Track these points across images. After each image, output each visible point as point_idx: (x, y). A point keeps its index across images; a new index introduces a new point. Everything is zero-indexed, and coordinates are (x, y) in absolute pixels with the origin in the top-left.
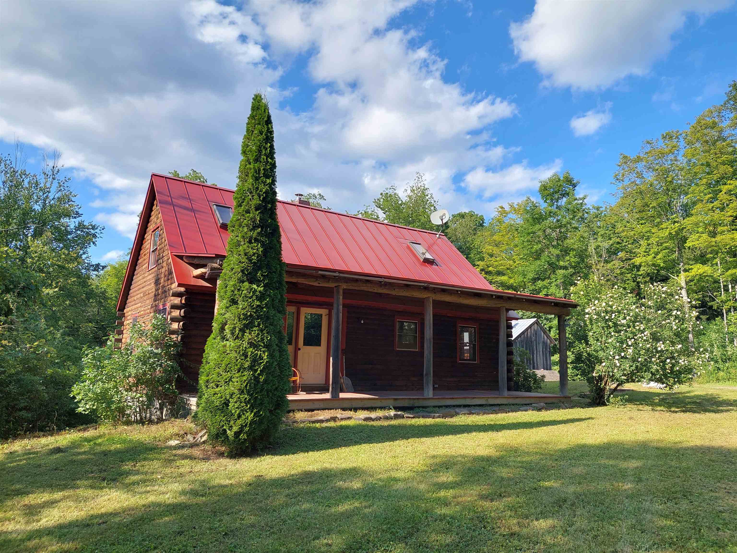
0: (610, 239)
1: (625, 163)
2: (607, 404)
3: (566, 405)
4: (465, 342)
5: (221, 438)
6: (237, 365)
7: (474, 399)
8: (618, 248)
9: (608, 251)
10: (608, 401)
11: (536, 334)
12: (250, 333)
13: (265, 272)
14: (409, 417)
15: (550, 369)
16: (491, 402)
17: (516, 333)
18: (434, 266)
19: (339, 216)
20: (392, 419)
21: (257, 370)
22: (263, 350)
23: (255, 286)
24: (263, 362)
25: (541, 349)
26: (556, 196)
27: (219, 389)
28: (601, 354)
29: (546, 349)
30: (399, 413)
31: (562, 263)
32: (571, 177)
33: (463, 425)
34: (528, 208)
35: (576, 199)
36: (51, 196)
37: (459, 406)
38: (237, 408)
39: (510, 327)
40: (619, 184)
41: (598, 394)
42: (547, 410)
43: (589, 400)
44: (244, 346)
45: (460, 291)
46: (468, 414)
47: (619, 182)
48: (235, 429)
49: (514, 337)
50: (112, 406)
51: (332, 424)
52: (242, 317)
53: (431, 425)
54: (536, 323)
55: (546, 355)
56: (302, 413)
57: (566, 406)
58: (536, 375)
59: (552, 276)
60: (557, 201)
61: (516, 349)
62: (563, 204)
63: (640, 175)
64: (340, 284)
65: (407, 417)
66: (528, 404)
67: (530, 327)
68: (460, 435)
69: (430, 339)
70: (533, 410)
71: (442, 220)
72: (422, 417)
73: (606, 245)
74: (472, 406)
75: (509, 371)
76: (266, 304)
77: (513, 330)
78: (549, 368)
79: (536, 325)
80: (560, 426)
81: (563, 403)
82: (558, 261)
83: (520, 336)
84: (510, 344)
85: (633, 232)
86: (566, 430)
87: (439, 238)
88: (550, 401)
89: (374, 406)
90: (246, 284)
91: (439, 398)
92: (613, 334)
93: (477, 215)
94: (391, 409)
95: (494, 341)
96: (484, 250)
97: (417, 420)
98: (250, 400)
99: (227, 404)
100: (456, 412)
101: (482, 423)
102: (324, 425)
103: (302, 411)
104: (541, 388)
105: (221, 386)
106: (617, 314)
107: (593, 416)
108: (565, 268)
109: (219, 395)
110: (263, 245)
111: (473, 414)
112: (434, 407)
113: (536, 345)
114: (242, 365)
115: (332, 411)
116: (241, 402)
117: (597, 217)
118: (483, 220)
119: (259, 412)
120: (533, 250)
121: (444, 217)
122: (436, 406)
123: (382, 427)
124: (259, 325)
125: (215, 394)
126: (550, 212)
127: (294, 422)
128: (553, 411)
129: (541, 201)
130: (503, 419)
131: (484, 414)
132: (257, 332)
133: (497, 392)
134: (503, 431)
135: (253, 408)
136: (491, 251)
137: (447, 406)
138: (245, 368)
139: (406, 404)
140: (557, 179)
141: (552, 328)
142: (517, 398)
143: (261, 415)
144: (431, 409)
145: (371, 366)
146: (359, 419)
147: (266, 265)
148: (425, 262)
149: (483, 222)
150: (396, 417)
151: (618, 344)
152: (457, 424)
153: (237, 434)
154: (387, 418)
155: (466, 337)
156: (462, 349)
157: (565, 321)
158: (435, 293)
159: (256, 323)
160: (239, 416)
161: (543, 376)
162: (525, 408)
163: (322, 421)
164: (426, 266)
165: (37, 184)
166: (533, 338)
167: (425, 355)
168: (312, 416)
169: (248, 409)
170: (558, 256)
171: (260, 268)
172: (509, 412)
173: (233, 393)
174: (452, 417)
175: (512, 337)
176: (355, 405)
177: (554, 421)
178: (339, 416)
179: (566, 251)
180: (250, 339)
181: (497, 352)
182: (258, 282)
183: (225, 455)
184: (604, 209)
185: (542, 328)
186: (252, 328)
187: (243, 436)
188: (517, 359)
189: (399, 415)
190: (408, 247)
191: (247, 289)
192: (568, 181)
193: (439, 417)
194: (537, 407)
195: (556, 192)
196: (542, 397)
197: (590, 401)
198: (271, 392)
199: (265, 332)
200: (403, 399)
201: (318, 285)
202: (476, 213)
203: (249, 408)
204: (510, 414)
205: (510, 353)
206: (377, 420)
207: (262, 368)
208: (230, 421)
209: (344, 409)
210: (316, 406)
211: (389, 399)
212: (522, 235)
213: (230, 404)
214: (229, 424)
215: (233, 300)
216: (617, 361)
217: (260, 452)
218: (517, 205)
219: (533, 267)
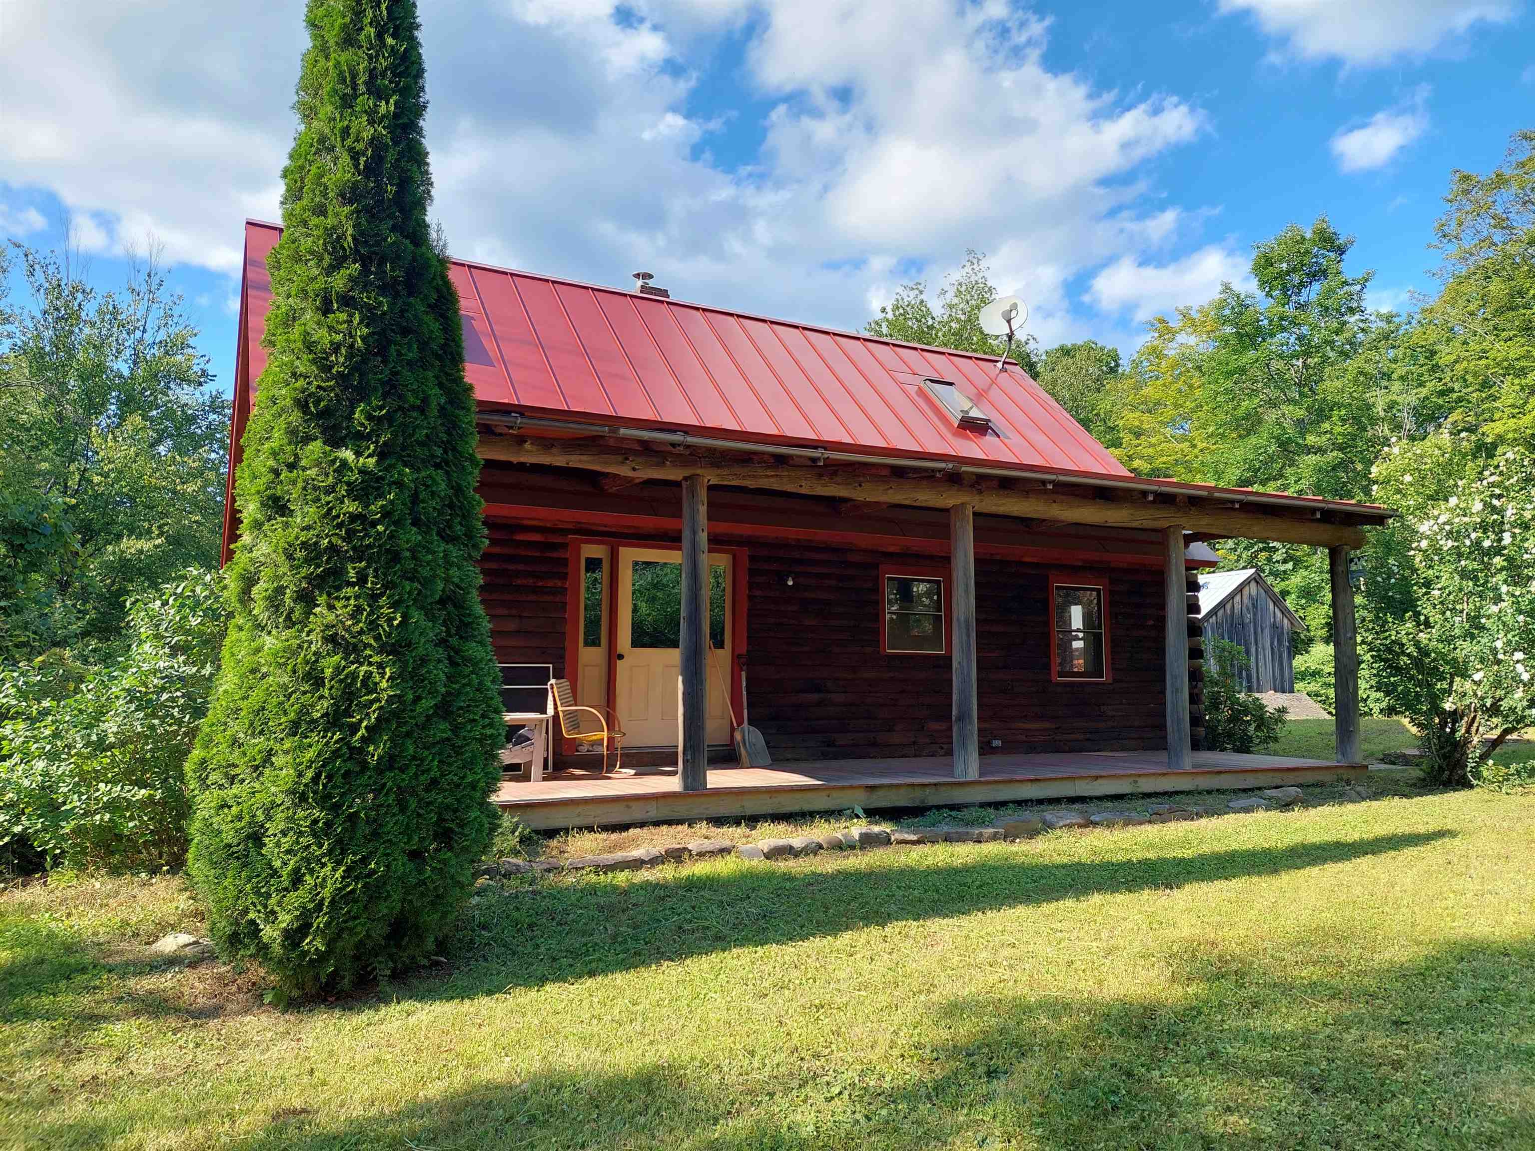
0: (1422, 385)
1: (1467, 192)
2: (1475, 782)
3: (1359, 789)
4: (1074, 627)
5: (246, 947)
6: (285, 713)
7: (1100, 781)
8: (1441, 407)
9: (1416, 412)
10: (1478, 775)
11: (1255, 606)
12: (331, 607)
13: (381, 408)
14: (906, 842)
15: (1292, 691)
16: (1147, 785)
17: (1207, 600)
18: (989, 438)
19: (742, 320)
20: (852, 847)
21: (354, 728)
22: (376, 659)
23: (348, 454)
24: (378, 700)
25: (1268, 644)
26: (1296, 278)
27: (235, 790)
28: (1464, 649)
29: (1280, 642)
30: (876, 829)
31: (1311, 439)
32: (1332, 230)
33: (1064, 866)
34: (1227, 312)
35: (1345, 283)
36: (148, 338)
37: (1055, 801)
38: (288, 852)
39: (1194, 586)
40: (1449, 247)
41: (1445, 757)
42: (1307, 807)
43: (1416, 773)
44: (313, 648)
45: (1051, 482)
46: (1081, 826)
47: (1450, 241)
48: (285, 919)
49: (1204, 611)
50: (63, 824)
51: (667, 873)
52: (300, 554)
53: (966, 870)
54: (1257, 579)
55: (1281, 656)
56: (592, 836)
57: (1358, 793)
58: (1262, 707)
59: (1289, 471)
60: (1298, 294)
61: (1208, 642)
62: (1313, 297)
63: (1503, 223)
64: (699, 471)
65: (900, 842)
66: (1250, 790)
67: (1240, 589)
68: (1053, 906)
69: (967, 621)
70: (1267, 809)
71: (1009, 321)
72: (946, 840)
73: (1412, 398)
74: (1091, 798)
75: (1194, 699)
76: (386, 514)
77: (1202, 595)
78: (1287, 687)
79: (1253, 585)
80: (1365, 862)
81: (1348, 782)
82: (1303, 436)
83: (1213, 612)
84: (1194, 629)
85: (1483, 362)
86: (1384, 878)
87: (1003, 370)
88: (1310, 778)
89: (807, 807)
90: (316, 447)
91: (996, 782)
92: (1504, 589)
93: (1102, 349)
94: (858, 817)
95: (1151, 623)
96: (1121, 423)
97: (926, 849)
98: (328, 824)
99: (256, 838)
100: (1044, 822)
101: (1120, 857)
102: (645, 875)
103: (591, 829)
104: (1276, 740)
105: (243, 780)
106: (1517, 531)
107: (1450, 825)
108: (1320, 450)
109: (235, 810)
110: (370, 319)
111: (1095, 824)
112: (983, 805)
113: (1255, 630)
114: (304, 711)
115: (680, 828)
116: (301, 834)
117: (1387, 338)
118: (1116, 358)
119: (365, 861)
120: (1241, 412)
121: (1013, 314)
122: (989, 805)
123: (816, 880)
124: (362, 579)
125: (222, 807)
126: (1282, 318)
127: (549, 871)
128: (1326, 810)
129: (1260, 294)
130: (1185, 843)
131: (1127, 823)
132: (352, 602)
133: (1163, 756)
134: (1188, 888)
135: (343, 852)
136: (1137, 423)
137: (1021, 803)
138: (314, 721)
139: (901, 800)
140: (1298, 238)
141: (1288, 593)
142: (1220, 773)
143: (374, 872)
144: (975, 813)
145: (816, 697)
146: (751, 855)
147: (383, 384)
148: (964, 429)
149: (1117, 365)
150: (868, 841)
151: (1521, 618)
152: (1047, 861)
153: (293, 937)
154: (840, 847)
155: (1077, 616)
156: (1065, 646)
157: (1352, 560)
158: (980, 492)
159: (352, 573)
160: (297, 880)
161: (1282, 711)
162: (1243, 802)
163: (637, 864)
164: (968, 438)
165: (115, 312)
166: (1248, 617)
167: (955, 665)
168: (612, 849)
169: (324, 855)
170: (1299, 422)
171: (363, 394)
172: (1199, 816)
173: (274, 805)
174: (1032, 834)
175: (1198, 612)
176: (752, 807)
177: (1338, 845)
178: (694, 845)
179: (1321, 413)
180: (328, 627)
181: (1161, 651)
182: (358, 439)
183: (266, 1001)
184: (1403, 319)
185: (1268, 590)
186: (338, 588)
187: (314, 944)
188: (1211, 666)
189: (877, 835)
190: (921, 392)
191: (318, 464)
192: (1325, 241)
193: (994, 838)
194: (1278, 799)
195: (1294, 270)
196: (1289, 770)
197: (1421, 774)
198: (414, 793)
199: (383, 601)
200: (891, 786)
201: (630, 474)
202: (1099, 345)
203: (330, 852)
204: (1203, 822)
205: (1196, 653)
206: (807, 854)
207: (373, 717)
208: (268, 896)
209: (718, 821)
210: (637, 813)
211: (851, 787)
212: (1212, 378)
213: (266, 840)
214: (266, 907)
215: (275, 499)
216: (1520, 668)
217: (384, 986)
218: (1199, 311)
219: (1239, 453)
